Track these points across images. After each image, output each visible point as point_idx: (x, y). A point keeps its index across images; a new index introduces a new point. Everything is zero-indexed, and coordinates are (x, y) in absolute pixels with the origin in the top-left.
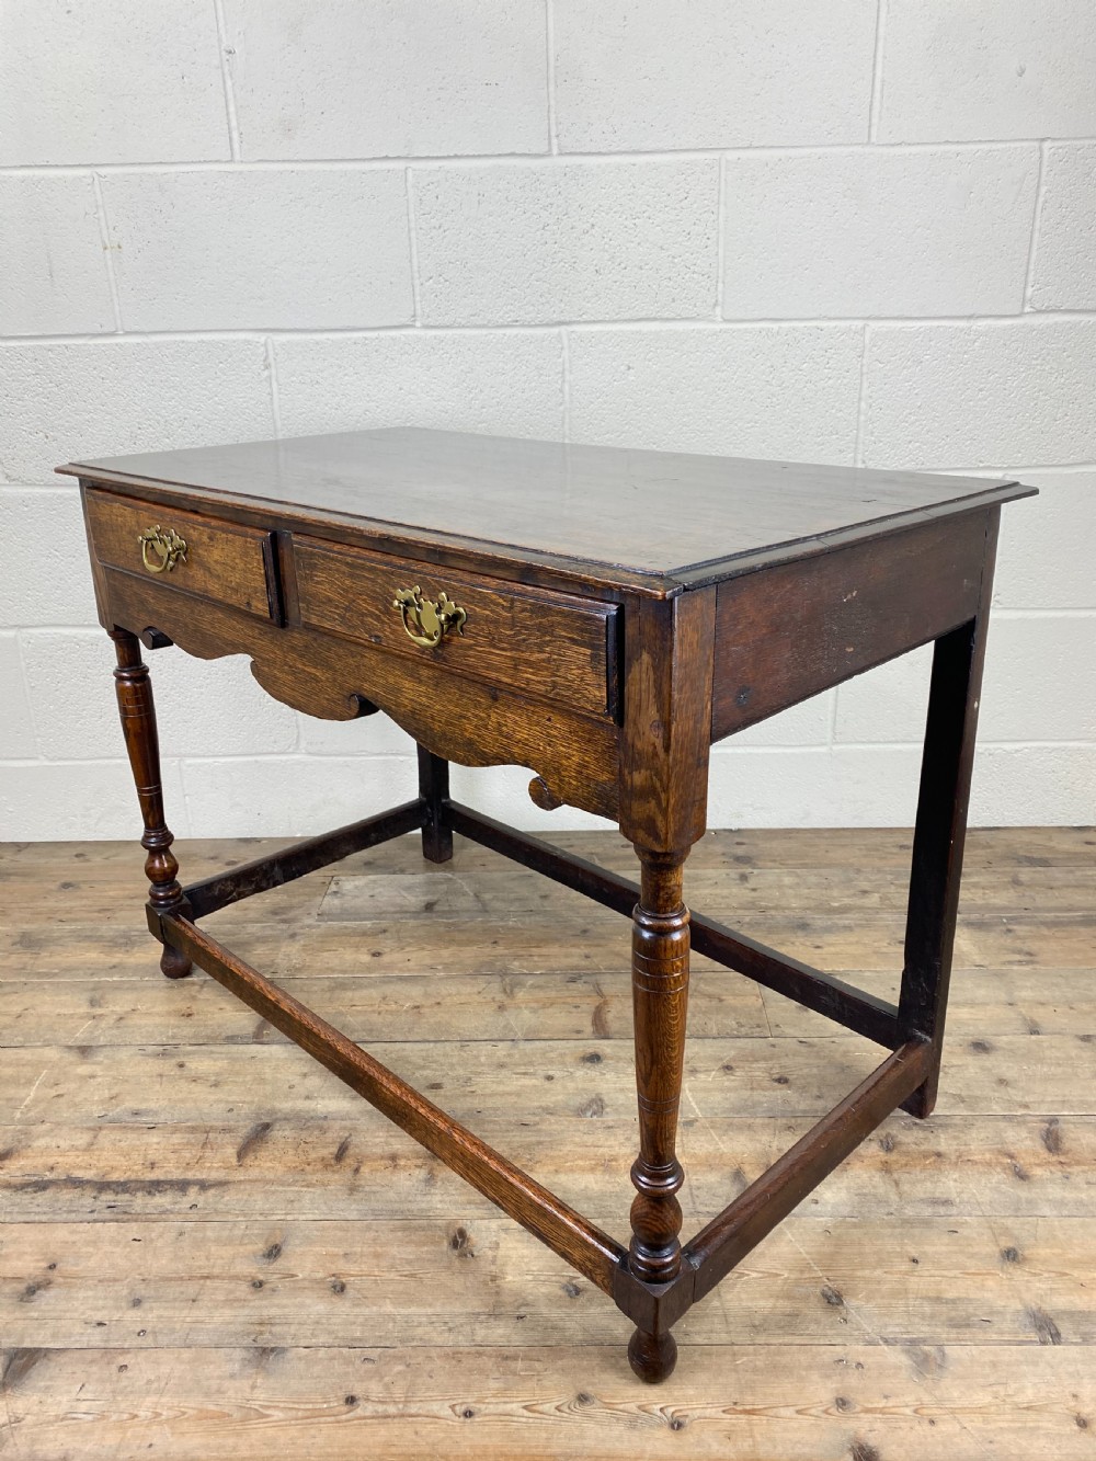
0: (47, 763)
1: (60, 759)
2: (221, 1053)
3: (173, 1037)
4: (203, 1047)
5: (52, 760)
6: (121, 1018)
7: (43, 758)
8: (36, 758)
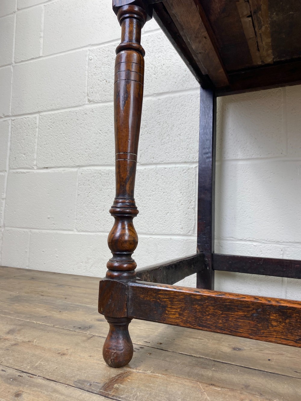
0: (77, 233)
1: (83, 231)
2: (62, 394)
3: (36, 368)
4: (52, 384)
5: (79, 231)
6: (15, 344)
7: (75, 230)
8: (72, 230)
